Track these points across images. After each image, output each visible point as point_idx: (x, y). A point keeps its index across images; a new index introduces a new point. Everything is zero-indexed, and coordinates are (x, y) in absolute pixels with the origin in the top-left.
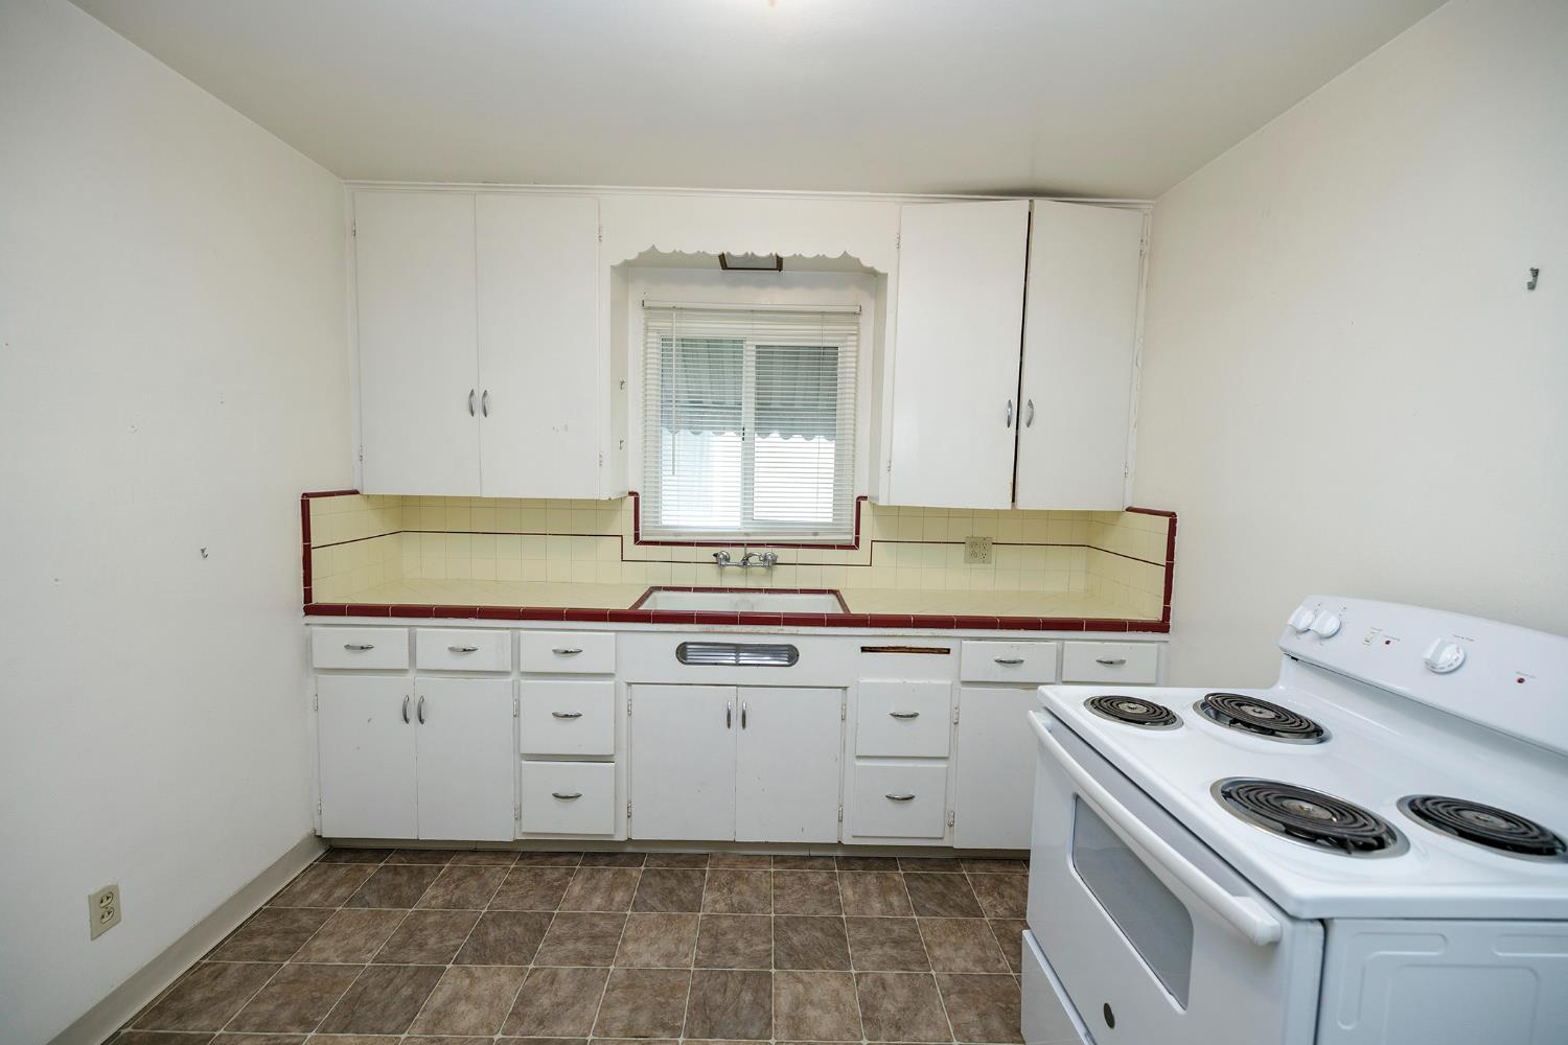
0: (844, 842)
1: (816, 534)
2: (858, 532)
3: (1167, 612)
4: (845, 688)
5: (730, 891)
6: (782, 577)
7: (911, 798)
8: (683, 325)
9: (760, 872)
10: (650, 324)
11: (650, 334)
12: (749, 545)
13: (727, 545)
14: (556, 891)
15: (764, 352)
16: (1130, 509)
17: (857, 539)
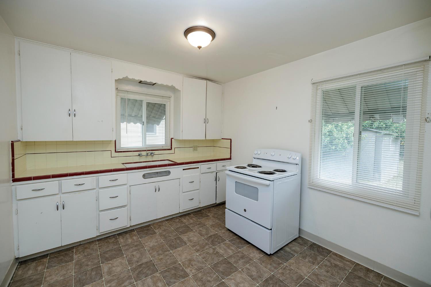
0: (180, 212)
1: (163, 147)
2: (171, 146)
3: (231, 156)
4: (180, 178)
5: (161, 228)
6: (155, 158)
7: (193, 199)
8: (128, 95)
9: (164, 223)
10: (118, 94)
11: (118, 97)
12: (148, 151)
13: (141, 151)
14: (117, 243)
15: (148, 104)
16: (222, 139)
17: (171, 148)
